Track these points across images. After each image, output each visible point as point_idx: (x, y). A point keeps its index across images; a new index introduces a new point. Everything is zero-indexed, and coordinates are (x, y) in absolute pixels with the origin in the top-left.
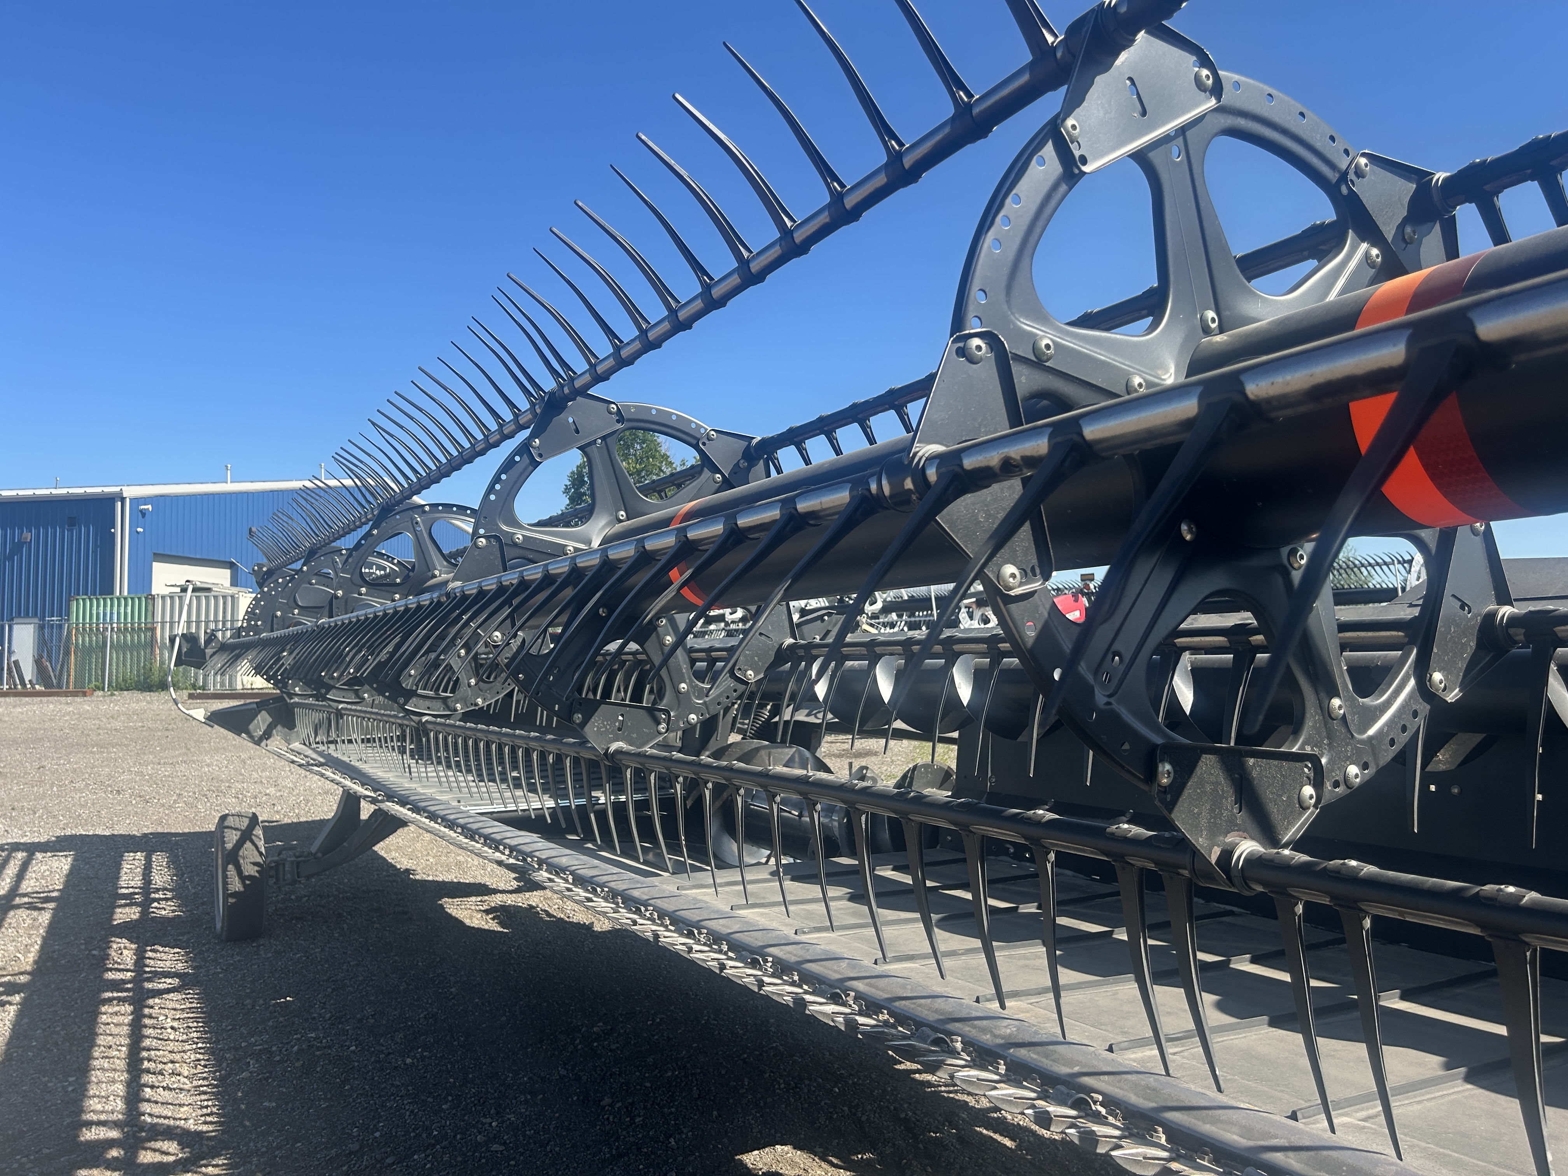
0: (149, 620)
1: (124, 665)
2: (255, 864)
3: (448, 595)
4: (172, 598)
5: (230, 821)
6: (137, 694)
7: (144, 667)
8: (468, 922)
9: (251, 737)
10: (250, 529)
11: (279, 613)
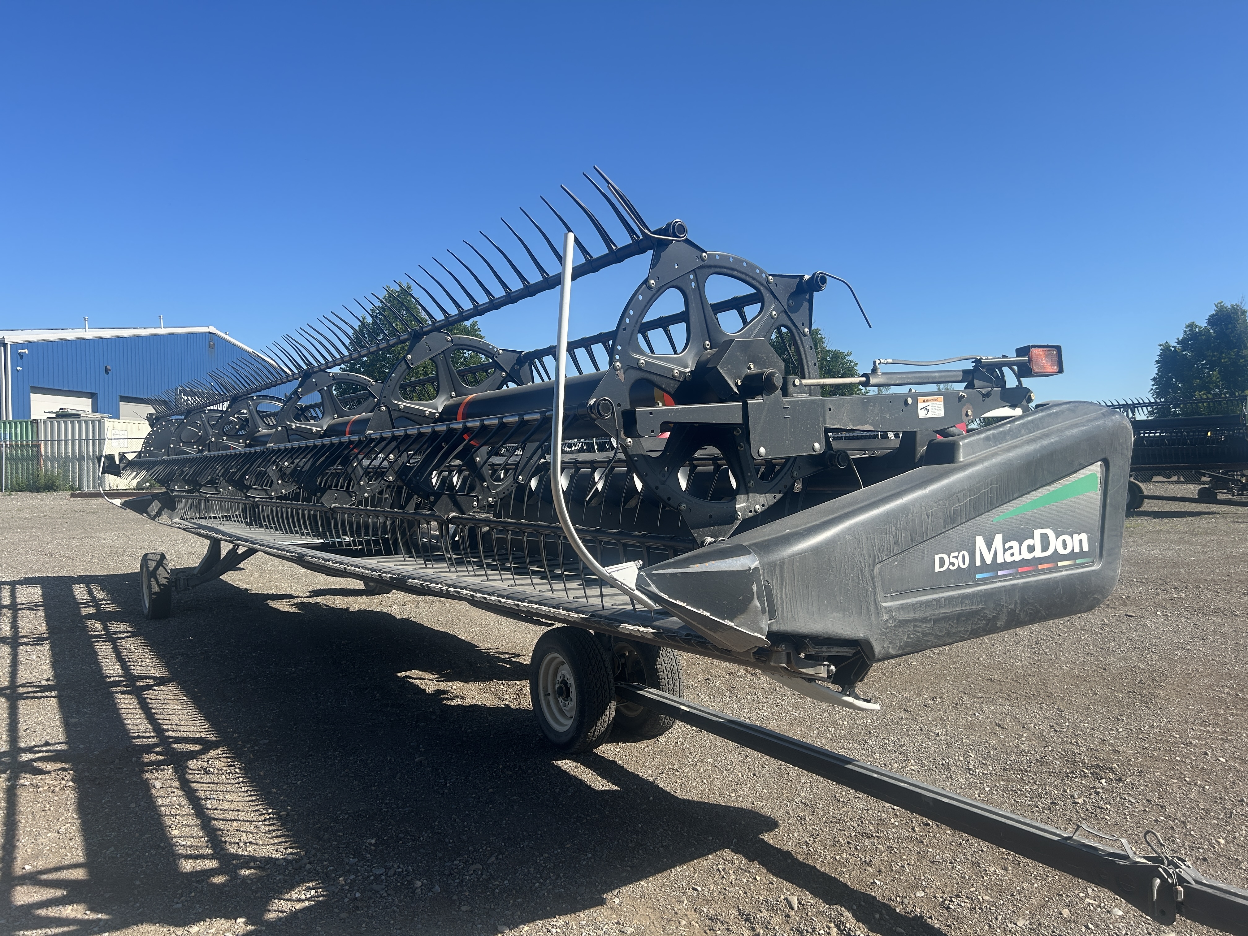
0: (35, 439)
1: (17, 472)
2: (165, 578)
3: (267, 449)
4: (52, 422)
5: (150, 557)
6: (28, 494)
7: (33, 474)
8: (282, 609)
9: (149, 515)
10: (106, 367)
11: (172, 446)
